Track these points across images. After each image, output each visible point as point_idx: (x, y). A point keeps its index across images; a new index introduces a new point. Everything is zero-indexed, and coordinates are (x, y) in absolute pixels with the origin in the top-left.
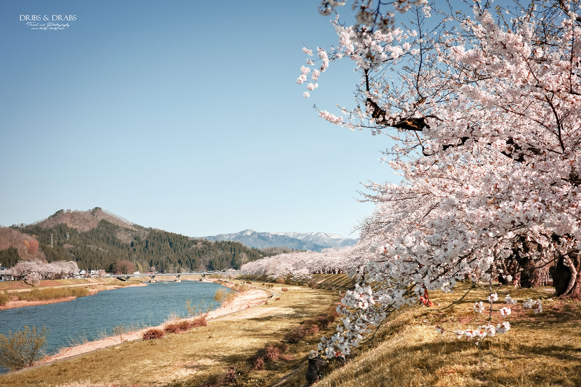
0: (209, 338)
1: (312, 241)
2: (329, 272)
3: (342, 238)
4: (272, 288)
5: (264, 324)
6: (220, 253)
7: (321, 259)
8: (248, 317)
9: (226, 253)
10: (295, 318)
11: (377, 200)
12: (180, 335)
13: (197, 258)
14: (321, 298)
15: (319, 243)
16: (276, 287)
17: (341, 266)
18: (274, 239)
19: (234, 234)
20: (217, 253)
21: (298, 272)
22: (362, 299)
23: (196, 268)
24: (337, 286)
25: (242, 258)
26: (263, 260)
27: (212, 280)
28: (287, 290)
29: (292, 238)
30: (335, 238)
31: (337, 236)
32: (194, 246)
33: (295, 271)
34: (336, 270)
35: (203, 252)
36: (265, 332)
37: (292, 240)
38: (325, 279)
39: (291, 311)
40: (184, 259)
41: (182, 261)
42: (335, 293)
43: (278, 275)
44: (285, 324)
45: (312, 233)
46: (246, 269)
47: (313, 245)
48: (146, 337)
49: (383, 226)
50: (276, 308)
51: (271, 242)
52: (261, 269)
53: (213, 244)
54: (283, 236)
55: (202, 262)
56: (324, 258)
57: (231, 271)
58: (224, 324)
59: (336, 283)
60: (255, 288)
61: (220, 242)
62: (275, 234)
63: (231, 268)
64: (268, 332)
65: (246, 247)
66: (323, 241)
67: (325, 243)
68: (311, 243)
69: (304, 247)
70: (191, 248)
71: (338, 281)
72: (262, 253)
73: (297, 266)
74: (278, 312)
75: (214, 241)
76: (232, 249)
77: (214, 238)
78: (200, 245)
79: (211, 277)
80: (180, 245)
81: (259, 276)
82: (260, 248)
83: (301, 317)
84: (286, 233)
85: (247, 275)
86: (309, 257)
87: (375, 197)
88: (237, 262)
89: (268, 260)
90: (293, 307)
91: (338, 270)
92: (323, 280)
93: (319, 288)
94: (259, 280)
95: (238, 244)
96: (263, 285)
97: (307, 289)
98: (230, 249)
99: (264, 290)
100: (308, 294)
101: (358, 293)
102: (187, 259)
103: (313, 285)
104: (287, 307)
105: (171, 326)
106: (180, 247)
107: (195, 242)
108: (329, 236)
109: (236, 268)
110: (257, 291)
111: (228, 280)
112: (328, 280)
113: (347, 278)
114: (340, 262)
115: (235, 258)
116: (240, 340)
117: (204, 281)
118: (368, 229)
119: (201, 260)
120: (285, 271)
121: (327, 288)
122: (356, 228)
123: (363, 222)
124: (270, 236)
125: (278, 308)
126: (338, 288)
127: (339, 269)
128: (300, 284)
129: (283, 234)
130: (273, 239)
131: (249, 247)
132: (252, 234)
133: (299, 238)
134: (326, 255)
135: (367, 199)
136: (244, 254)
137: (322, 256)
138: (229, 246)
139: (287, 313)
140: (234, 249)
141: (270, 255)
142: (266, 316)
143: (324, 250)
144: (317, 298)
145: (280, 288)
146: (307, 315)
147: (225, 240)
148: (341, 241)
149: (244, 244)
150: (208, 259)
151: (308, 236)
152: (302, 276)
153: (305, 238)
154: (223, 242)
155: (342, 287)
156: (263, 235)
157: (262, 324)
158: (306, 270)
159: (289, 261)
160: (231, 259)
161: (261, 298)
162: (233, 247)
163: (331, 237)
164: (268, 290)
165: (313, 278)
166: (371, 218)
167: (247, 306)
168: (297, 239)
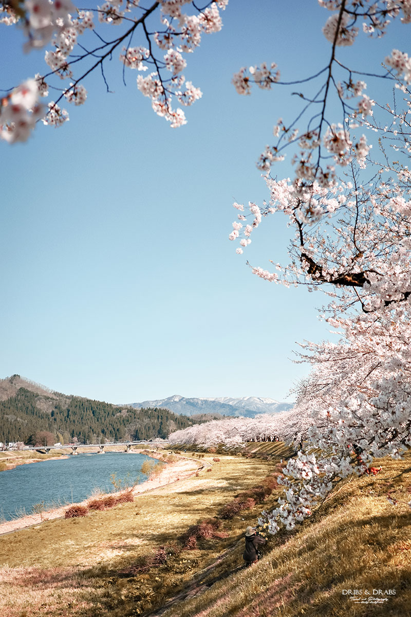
0: (137, 514)
1: (244, 407)
2: (264, 440)
3: (277, 403)
4: (203, 459)
5: (195, 498)
6: (146, 421)
7: (255, 426)
8: (177, 491)
9: (152, 421)
10: (229, 491)
11: (314, 361)
12: (104, 512)
13: (122, 428)
14: (256, 468)
15: (252, 408)
16: (208, 457)
17: (276, 433)
18: (204, 405)
19: (160, 400)
20: (143, 421)
21: (231, 440)
22: (305, 468)
23: (120, 438)
24: (273, 455)
25: (170, 426)
26: (193, 428)
27: (138, 451)
28: (219, 460)
29: (223, 404)
30: (268, 403)
31: (271, 401)
32: (118, 414)
33: (227, 439)
34: (271, 438)
35: (128, 421)
36: (196, 507)
37: (223, 406)
38: (260, 448)
39: (224, 484)
40: (107, 429)
41: (106, 430)
42: (271, 463)
43: (209, 444)
44: (219, 498)
45: (244, 398)
46: (174, 438)
47: (246, 411)
48: (68, 515)
49: (320, 388)
51: (201, 408)
52: (190, 438)
53: (138, 412)
54: (214, 402)
55: (127, 431)
56: (258, 424)
57: (158, 441)
58: (152, 499)
59: (272, 451)
60: (184, 458)
61: (146, 409)
62: (205, 399)
63: (158, 437)
64: (200, 507)
65: (174, 414)
66: (256, 406)
67: (258, 408)
68: (244, 409)
69: (236, 413)
70: (115, 417)
71: (274, 450)
72: (192, 421)
73: (228, 434)
74: (211, 484)
75: (140, 409)
76: (158, 416)
77: (140, 405)
78: (124, 413)
79: (137, 448)
80: (103, 413)
81: (188, 446)
82: (188, 415)
83: (235, 490)
84: (217, 398)
85: (175, 445)
86: (242, 424)
87: (313, 358)
88: (165, 431)
89: (198, 428)
90: (227, 479)
91: (273, 437)
92: (258, 449)
93: (254, 457)
94: (189, 450)
95: (165, 411)
96: (193, 455)
97: (241, 459)
98: (156, 416)
99: (194, 461)
100: (242, 464)
101: (301, 462)
102: (111, 428)
103: (247, 455)
104: (220, 479)
105: (95, 502)
106: (104, 415)
107: (119, 409)
108: (263, 401)
109: (164, 438)
110: (187, 462)
111: (155, 451)
112: (262, 448)
113: (283, 446)
114: (276, 428)
115: (162, 426)
116: (170, 516)
117: (130, 452)
118: (305, 393)
119: (126, 429)
120: (216, 439)
121: (263, 457)
122: (292, 391)
123: (299, 385)
124: (200, 402)
125: (210, 480)
126: (274, 457)
127: (275, 436)
128: (233, 454)
129: (213, 400)
130: (202, 405)
131: (177, 414)
132: (180, 400)
133: (231, 403)
134: (260, 422)
135: (304, 359)
136: (172, 421)
137: (256, 423)
138: (156, 413)
139: (220, 485)
140: (162, 417)
141: (200, 423)
142: (198, 489)
143: (258, 416)
144: (252, 468)
145: (212, 458)
146: (242, 488)
147: (152, 407)
148: (276, 406)
149: (172, 411)
150: (133, 428)
151: (240, 401)
152: (234, 445)
153: (236, 403)
154: (149, 409)
155: (279, 456)
156: (192, 401)
157: (193, 498)
158: (239, 438)
159: (221, 428)
160: (158, 428)
161: (191, 470)
162: (159, 415)
163: (265, 402)
164: (199, 460)
165: (247, 447)
166: (307, 380)
167: (177, 479)
168: (229, 405)
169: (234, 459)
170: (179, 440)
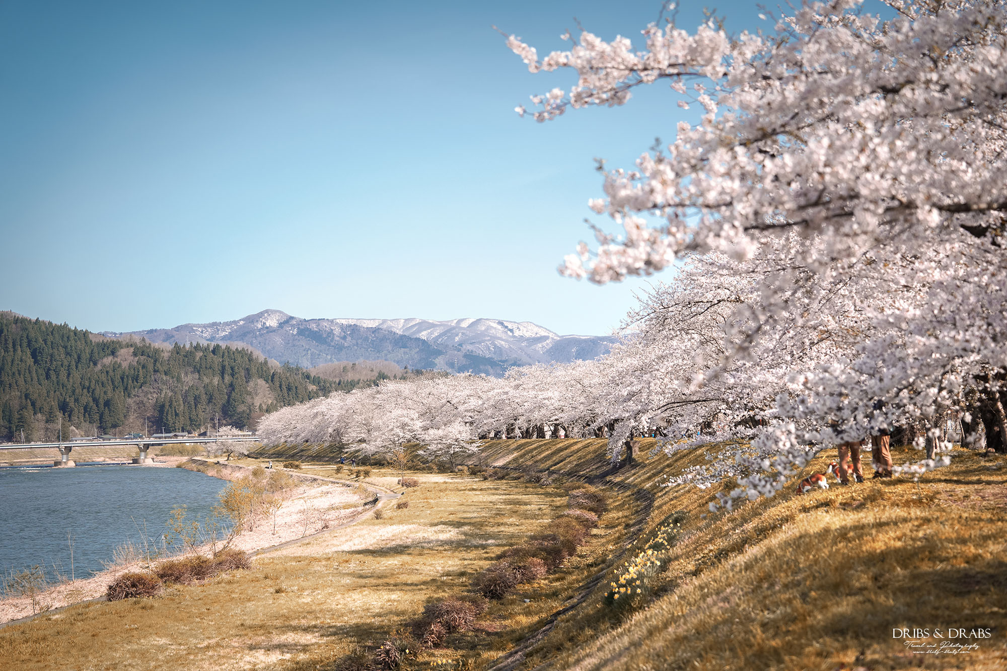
0: (277, 592)
1: (461, 345)
2: (527, 434)
3: (551, 335)
4: (367, 479)
5: (396, 562)
6: (189, 379)
7: (504, 397)
8: (346, 547)
9: (206, 380)
10: (468, 547)
12: (194, 588)
13: (118, 398)
14: (519, 503)
15: (480, 350)
16: (379, 476)
17: (564, 417)
18: (349, 338)
19: (226, 324)
20: (179, 379)
21: (440, 433)
23: (115, 426)
24: (553, 472)
25: (257, 394)
26: (329, 400)
27: (173, 461)
28: (415, 484)
29: (402, 337)
30: (527, 335)
31: (536, 329)
32: (108, 360)
33: (431, 431)
34: (546, 428)
35: (136, 379)
36: (404, 578)
37: (402, 341)
38: (516, 454)
39: (451, 534)
40: (76, 400)
41: (72, 404)
42: (550, 490)
43: (379, 443)
44: (452, 563)
45: (460, 321)
46: (274, 427)
47: (465, 356)
48: (113, 593)
50: (411, 526)
51: (340, 348)
52: (322, 427)
53: (166, 355)
54: (375, 330)
55: (134, 406)
56: (512, 392)
57: (228, 435)
58: (294, 563)
59: (549, 463)
60: (315, 480)
61: (188, 346)
62: (352, 322)
63: (220, 425)
64: (414, 578)
65: (266, 363)
66: (493, 344)
67: (499, 350)
68: (459, 350)
69: (437, 361)
70: (99, 367)
71: (555, 458)
72: (316, 381)
73: (431, 416)
74: (420, 535)
75: (168, 346)
76: (223, 367)
77: (167, 335)
78: (125, 358)
79: (164, 453)
80: (63, 356)
81: (316, 448)
82: (306, 364)
83: (484, 547)
84: (384, 321)
85: (277, 446)
86: (467, 392)
88: (241, 408)
89: (342, 400)
90: (458, 524)
91: (552, 428)
92: (511, 457)
93: (502, 478)
94: (318, 458)
95: (242, 353)
96: (338, 471)
97: (468, 481)
98: (217, 368)
99: (344, 485)
100: (478, 493)
102: (86, 399)
103: (485, 471)
104: (436, 525)
106: (66, 363)
107: (110, 347)
108: (511, 331)
109: (240, 426)
110: (324, 488)
111: (222, 460)
112: (524, 455)
113: (579, 450)
114: (562, 403)
115: (233, 394)
116: (356, 595)
117: (148, 461)
118: (662, 321)
119: (130, 401)
120: (398, 431)
121: (527, 477)
122: (634, 316)
123: (650, 302)
124: (337, 331)
125: (414, 526)
126: (555, 476)
127: (556, 425)
128: (443, 469)
129: (373, 325)
130: (344, 338)
131: (275, 364)
132: (281, 325)
133: (423, 335)
134: (517, 387)
136: (261, 382)
137: (507, 389)
138: (217, 360)
139: (443, 537)
140: (232, 368)
141: (347, 387)
142: (393, 544)
143: (513, 371)
144: (506, 502)
145: (396, 480)
146: (500, 542)
147: (204, 343)
148: (548, 344)
149: (259, 355)
150: (151, 399)
151: (450, 331)
152: (449, 446)
153: (440, 336)
154: (197, 348)
155: (570, 474)
156: (314, 327)
157: (393, 562)
158: (461, 429)
159: (409, 402)
160: (221, 400)
161: (344, 508)
162: (226, 363)
163: (517, 333)
164: (357, 484)
165: (483, 451)
166: (670, 291)
167: (319, 525)
168: (418, 339)
169: (450, 481)
170: (288, 433)
